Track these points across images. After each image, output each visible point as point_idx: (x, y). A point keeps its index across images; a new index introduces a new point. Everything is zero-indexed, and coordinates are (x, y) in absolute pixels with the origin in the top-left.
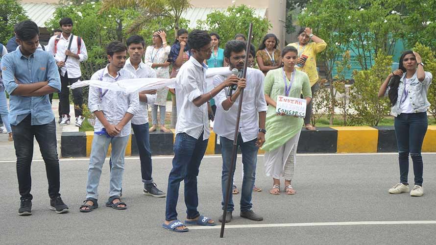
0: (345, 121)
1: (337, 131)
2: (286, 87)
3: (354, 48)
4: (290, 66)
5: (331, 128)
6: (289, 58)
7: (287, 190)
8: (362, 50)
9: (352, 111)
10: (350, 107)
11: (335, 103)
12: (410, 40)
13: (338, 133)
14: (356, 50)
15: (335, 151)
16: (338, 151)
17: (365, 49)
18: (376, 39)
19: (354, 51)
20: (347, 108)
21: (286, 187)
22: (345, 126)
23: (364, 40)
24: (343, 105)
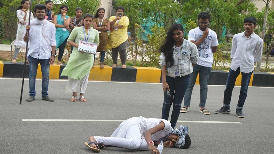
0: (142, 64)
1: (137, 69)
2: (85, 38)
3: (151, 21)
4: (87, 26)
5: (133, 68)
6: (87, 21)
7: (81, 99)
8: (156, 23)
9: (147, 58)
10: (145, 56)
11: (137, 53)
12: (184, 19)
13: (137, 70)
14: (153, 23)
15: (135, 81)
16: (136, 81)
17: (158, 22)
18: (165, 16)
19: (151, 23)
20: (144, 56)
21: (81, 97)
22: (142, 66)
23: (158, 17)
24: (141, 54)
